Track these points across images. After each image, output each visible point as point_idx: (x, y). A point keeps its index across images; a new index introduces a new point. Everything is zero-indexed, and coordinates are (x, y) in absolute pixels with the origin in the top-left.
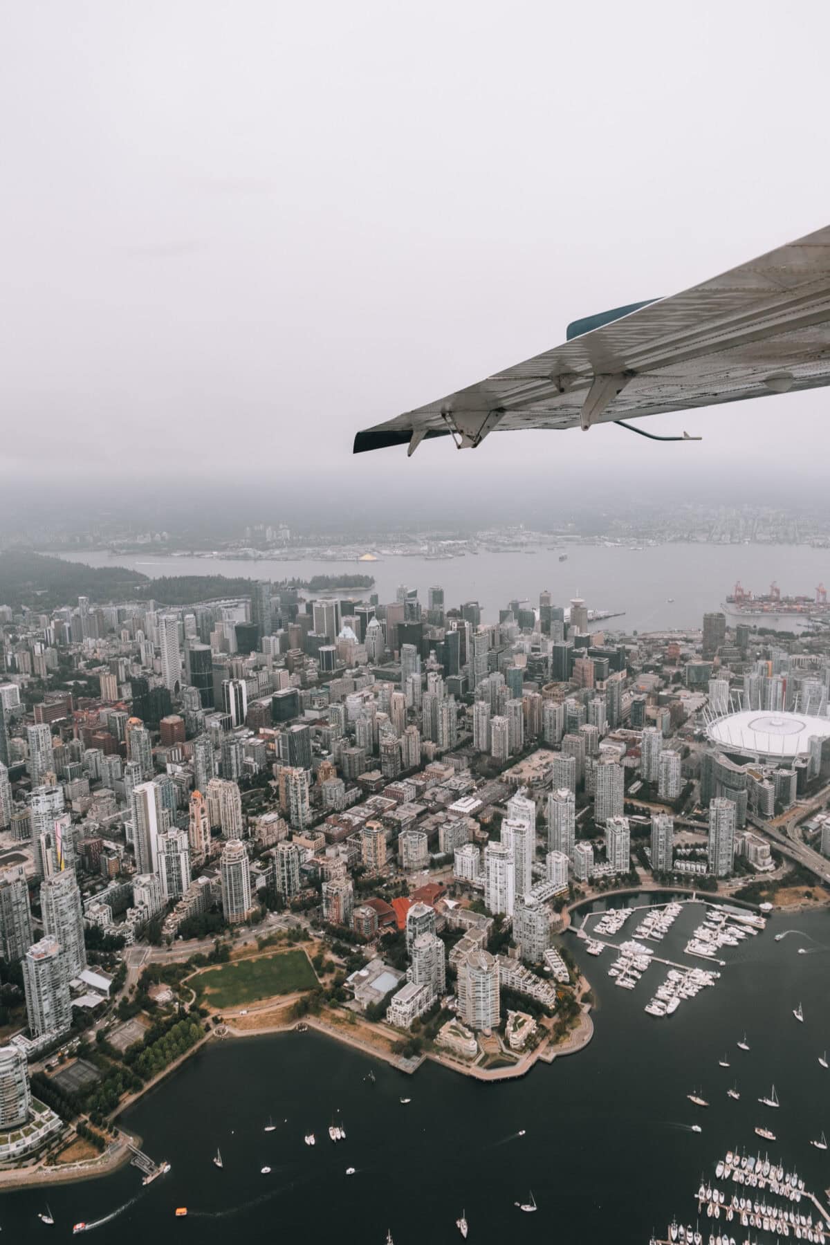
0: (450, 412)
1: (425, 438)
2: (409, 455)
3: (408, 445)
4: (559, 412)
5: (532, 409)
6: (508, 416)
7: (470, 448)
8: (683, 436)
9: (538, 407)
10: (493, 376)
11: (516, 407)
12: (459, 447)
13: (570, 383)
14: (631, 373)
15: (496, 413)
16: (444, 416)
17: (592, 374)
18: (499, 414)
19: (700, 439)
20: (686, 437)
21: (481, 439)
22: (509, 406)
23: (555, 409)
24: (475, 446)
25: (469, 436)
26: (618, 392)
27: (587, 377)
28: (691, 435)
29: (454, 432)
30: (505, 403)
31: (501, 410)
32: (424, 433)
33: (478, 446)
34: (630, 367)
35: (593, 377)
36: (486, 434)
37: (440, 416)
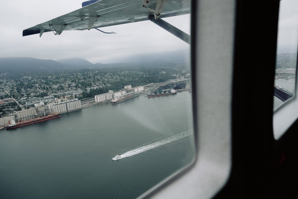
0: (51, 25)
1: (44, 32)
2: (40, 37)
3: (39, 34)
6: (68, 26)
7: (58, 35)
8: (112, 32)
9: (76, 24)
11: (70, 24)
12: (55, 34)
13: (84, 18)
14: (99, 16)
15: (65, 25)
16: (50, 26)
17: (89, 16)
18: (66, 26)
19: (116, 33)
20: (112, 33)
21: (61, 32)
22: (68, 24)
23: (80, 25)
24: (60, 34)
25: (58, 32)
26: (96, 21)
27: (88, 17)
28: (114, 32)
29: (53, 30)
30: (67, 23)
31: (66, 25)
32: (44, 31)
33: (61, 34)
34: (99, 15)
36: (63, 31)
37: (49, 26)
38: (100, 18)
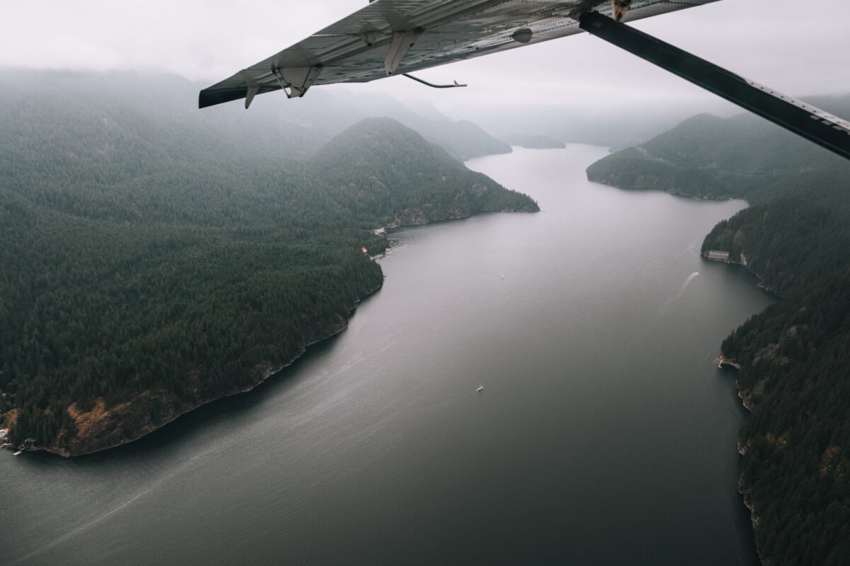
0: (279, 69)
1: (258, 93)
2: (247, 108)
3: (243, 100)
4: (366, 66)
5: (346, 64)
6: (325, 70)
7: (298, 98)
8: (453, 84)
9: (348, 63)
10: (316, 34)
11: (331, 63)
12: (289, 97)
13: (375, 39)
14: (419, 30)
15: (315, 68)
16: (274, 72)
17: (390, 31)
18: (319, 69)
19: (466, 86)
20: (456, 85)
21: (305, 90)
22: (325, 62)
23: (361, 64)
24: (301, 95)
25: (296, 88)
26: (412, 45)
27: (387, 34)
28: (459, 84)
29: (285, 87)
30: (323, 60)
31: (320, 66)
32: (256, 89)
33: (304, 96)
34: (418, 25)
35: (392, 34)
36: (310, 86)
37: (271, 72)
38: (422, 37)
